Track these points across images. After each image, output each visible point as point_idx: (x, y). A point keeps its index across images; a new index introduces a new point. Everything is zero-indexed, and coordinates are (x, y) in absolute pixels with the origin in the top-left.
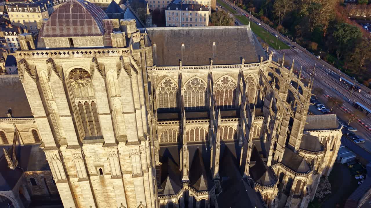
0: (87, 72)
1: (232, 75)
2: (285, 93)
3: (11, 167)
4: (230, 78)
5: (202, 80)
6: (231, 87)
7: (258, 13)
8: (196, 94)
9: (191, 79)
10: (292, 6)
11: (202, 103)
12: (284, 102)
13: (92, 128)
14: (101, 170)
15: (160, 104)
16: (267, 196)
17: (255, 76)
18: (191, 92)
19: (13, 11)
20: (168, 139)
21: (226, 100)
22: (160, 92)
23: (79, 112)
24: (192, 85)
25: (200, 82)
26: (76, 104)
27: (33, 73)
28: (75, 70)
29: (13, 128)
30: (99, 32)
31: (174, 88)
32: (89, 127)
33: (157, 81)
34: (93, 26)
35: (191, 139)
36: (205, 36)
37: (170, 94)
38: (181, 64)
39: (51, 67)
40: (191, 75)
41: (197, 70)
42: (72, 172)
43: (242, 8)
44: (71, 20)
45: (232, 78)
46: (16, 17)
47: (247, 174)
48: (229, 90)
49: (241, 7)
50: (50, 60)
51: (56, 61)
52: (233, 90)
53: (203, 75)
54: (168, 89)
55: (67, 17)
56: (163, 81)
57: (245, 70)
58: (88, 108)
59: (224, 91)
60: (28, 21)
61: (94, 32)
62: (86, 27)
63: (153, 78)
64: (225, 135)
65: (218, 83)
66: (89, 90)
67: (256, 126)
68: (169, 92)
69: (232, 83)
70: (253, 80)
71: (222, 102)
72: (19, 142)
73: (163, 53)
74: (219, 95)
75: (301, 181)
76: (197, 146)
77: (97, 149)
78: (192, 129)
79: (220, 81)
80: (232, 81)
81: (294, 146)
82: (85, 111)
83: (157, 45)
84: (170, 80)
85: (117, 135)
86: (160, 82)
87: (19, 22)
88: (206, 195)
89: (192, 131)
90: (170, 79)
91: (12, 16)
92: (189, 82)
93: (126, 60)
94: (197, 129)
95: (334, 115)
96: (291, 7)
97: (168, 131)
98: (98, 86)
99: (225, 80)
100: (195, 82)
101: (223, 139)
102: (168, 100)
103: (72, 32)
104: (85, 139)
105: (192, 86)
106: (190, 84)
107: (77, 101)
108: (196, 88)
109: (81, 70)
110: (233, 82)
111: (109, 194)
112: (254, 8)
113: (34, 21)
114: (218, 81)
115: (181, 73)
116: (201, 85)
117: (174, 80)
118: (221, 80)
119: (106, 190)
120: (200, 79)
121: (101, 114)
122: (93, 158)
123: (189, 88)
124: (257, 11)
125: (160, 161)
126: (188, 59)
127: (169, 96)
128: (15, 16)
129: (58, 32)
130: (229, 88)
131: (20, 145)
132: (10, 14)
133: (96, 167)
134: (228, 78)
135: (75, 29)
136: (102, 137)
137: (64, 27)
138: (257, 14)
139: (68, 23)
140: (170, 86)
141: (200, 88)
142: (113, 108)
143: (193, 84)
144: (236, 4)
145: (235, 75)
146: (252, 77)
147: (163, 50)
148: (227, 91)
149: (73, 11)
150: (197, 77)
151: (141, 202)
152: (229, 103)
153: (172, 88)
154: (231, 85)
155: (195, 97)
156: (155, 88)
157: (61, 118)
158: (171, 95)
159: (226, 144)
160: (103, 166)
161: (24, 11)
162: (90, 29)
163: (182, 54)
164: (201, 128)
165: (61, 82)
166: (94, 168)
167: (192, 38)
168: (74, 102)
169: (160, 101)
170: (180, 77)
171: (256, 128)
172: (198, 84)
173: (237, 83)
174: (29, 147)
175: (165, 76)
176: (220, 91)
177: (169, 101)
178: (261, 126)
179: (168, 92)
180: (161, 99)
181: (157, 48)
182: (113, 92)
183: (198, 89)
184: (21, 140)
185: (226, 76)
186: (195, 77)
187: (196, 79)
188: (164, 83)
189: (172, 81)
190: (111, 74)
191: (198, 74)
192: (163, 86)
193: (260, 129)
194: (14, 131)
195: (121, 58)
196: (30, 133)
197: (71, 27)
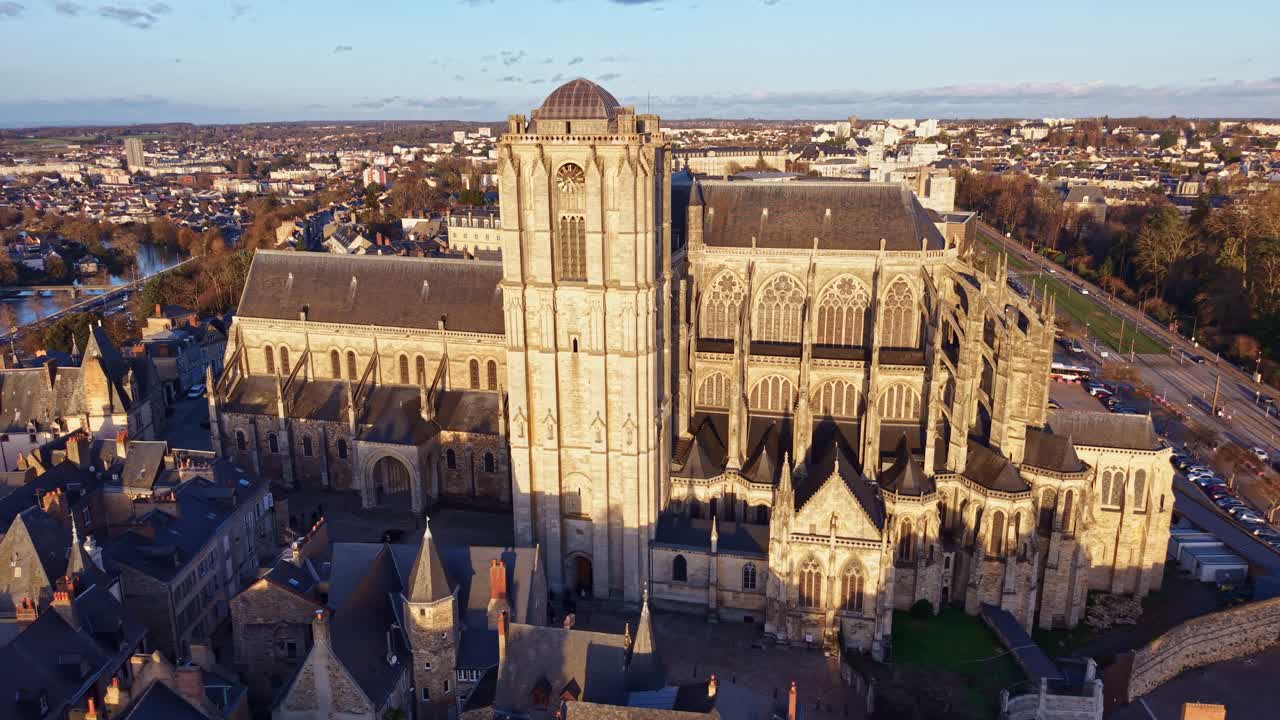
0: (580, 169)
1: (860, 274)
2: (978, 320)
3: (424, 415)
4: (856, 281)
5: (797, 281)
6: (859, 301)
7: (1097, 269)
8: (782, 313)
9: (772, 278)
10: (1196, 245)
11: (796, 334)
12: (977, 341)
13: (574, 265)
14: (575, 342)
15: (708, 330)
16: (909, 525)
17: (912, 280)
18: (774, 306)
19: (459, 224)
20: (714, 398)
21: (849, 331)
22: (711, 301)
23: (561, 234)
24: (775, 291)
25: (793, 285)
26: (560, 220)
27: (516, 165)
28: (566, 166)
29: (442, 352)
30: (605, 114)
31: (737, 295)
32: (570, 262)
33: (706, 276)
34: (598, 107)
35: (762, 404)
36: (810, 199)
37: (729, 308)
38: (754, 243)
39: (538, 156)
40: (774, 267)
41: (786, 257)
42: (533, 340)
43: (1053, 260)
44: (573, 99)
45: (859, 280)
46: (462, 239)
47: (867, 475)
48: (855, 309)
49: (1049, 256)
50: (540, 146)
51: (546, 149)
52: (864, 310)
53: (798, 269)
54: (727, 296)
55: (569, 96)
56: (719, 278)
57: (889, 265)
58: (573, 228)
59: (845, 310)
60: (485, 249)
61: (598, 114)
62: (589, 109)
63: (698, 269)
64: (838, 404)
65: (832, 291)
66: (580, 199)
67: (909, 391)
68: (729, 302)
69: (861, 292)
70: (909, 291)
71: (839, 336)
72: (444, 382)
73: (725, 224)
74: (833, 319)
75: (1002, 514)
76: (774, 419)
77: (575, 299)
78: (765, 380)
79: (835, 286)
80: (861, 288)
81: (998, 446)
82: (569, 233)
83: (716, 213)
84: (731, 277)
85: (607, 279)
86: (712, 277)
87: (465, 249)
88: (766, 493)
89: (765, 383)
90: (732, 274)
91: (455, 235)
92: (770, 284)
93: (633, 151)
94: (776, 380)
95: (1143, 416)
96: (1192, 246)
97: (715, 378)
98: (591, 186)
99: (847, 285)
100: (783, 284)
101: (832, 412)
102: (724, 321)
103: (571, 114)
104: (562, 280)
105: (777, 294)
106: (772, 288)
107: (561, 216)
108: (782, 298)
109: (574, 165)
110: (862, 290)
111: (581, 393)
112: (1086, 259)
113: (496, 249)
114: (832, 287)
115: (753, 263)
116: (795, 294)
117: (738, 276)
118: (837, 283)
119: (578, 385)
120: (794, 278)
121: (589, 232)
122: (567, 317)
123: (769, 296)
124: (1096, 264)
125: (689, 431)
126: (771, 237)
127: (727, 311)
128: (460, 237)
129: (555, 114)
130: (855, 304)
131: (443, 390)
132: (452, 230)
133: (570, 333)
134: (851, 280)
135: (576, 111)
136: (586, 280)
137: (564, 108)
138: (1092, 271)
139: (569, 103)
140: (731, 290)
141: (792, 300)
142: (607, 229)
143: (778, 289)
144: (1037, 250)
145: (867, 274)
146: (905, 284)
147: (726, 218)
148: (850, 310)
149: (578, 90)
150: (786, 274)
151: (629, 415)
152: (856, 340)
153: (736, 294)
154: (860, 296)
155: (782, 318)
156: (700, 290)
157: (537, 234)
158: (732, 309)
159: (837, 422)
160: (580, 334)
161: (481, 225)
162: (594, 111)
163: (761, 227)
164: (785, 379)
165: (547, 178)
166: (566, 334)
167: (785, 201)
168: (557, 218)
169: (708, 321)
170: (750, 270)
171: (910, 396)
172: (788, 290)
173: (870, 295)
174: (458, 395)
175: (721, 267)
176: (836, 308)
177: (726, 322)
178: (921, 388)
179: (727, 303)
180: (711, 319)
181: (715, 216)
182: (610, 203)
183: (787, 302)
184: (447, 379)
185: (848, 276)
186: (781, 274)
187: (784, 278)
188: (721, 284)
189: (736, 280)
190: (611, 172)
191: (789, 267)
192: (718, 288)
193: (920, 398)
194: (441, 357)
195: (627, 147)
196: (466, 366)
197: (572, 108)
